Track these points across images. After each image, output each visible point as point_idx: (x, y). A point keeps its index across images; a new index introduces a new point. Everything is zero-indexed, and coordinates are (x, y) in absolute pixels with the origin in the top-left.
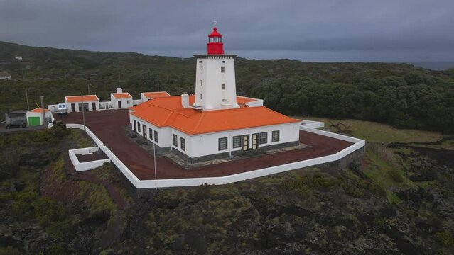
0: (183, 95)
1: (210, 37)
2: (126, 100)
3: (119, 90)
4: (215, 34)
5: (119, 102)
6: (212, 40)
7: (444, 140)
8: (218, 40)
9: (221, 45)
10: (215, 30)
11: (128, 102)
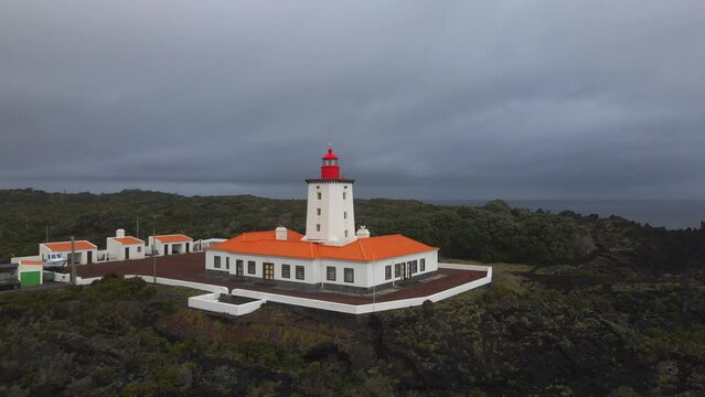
0: (278, 229)
1: (325, 159)
2: (137, 246)
3: (121, 233)
4: (330, 157)
5: (127, 249)
6: (327, 163)
7: (535, 269)
8: (333, 163)
9: (337, 168)
10: (330, 151)
11: (139, 249)
